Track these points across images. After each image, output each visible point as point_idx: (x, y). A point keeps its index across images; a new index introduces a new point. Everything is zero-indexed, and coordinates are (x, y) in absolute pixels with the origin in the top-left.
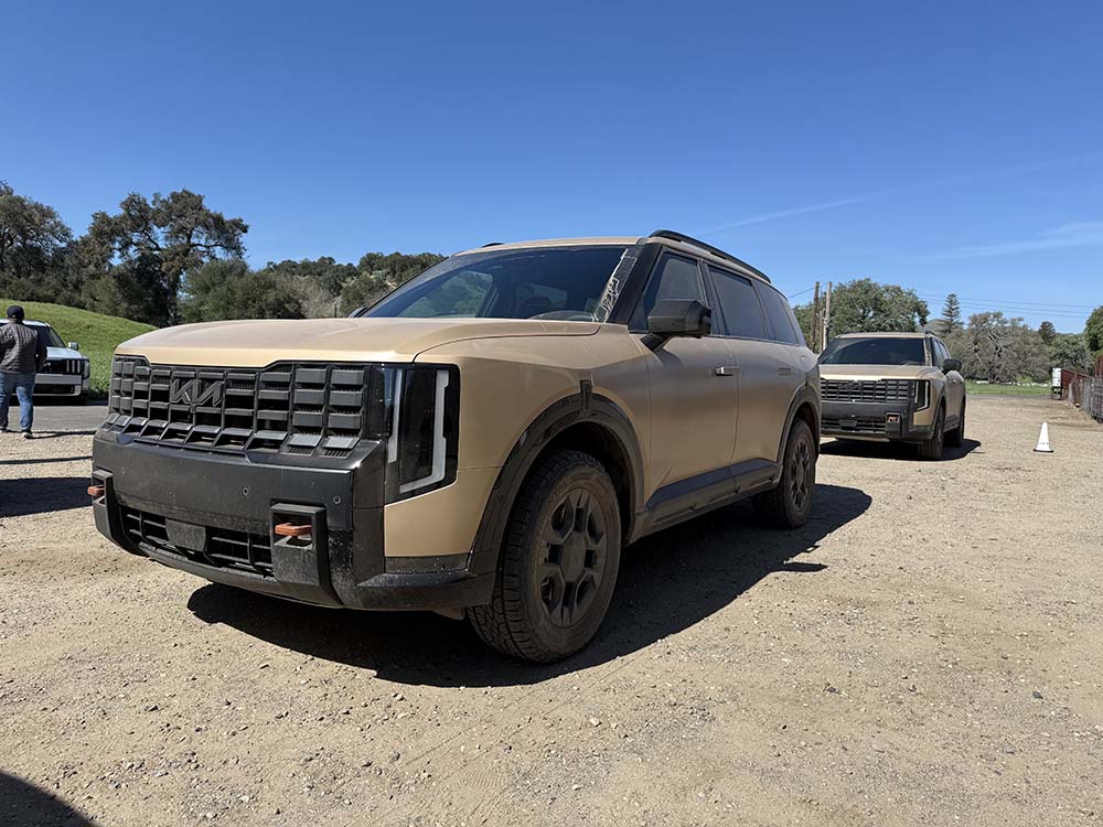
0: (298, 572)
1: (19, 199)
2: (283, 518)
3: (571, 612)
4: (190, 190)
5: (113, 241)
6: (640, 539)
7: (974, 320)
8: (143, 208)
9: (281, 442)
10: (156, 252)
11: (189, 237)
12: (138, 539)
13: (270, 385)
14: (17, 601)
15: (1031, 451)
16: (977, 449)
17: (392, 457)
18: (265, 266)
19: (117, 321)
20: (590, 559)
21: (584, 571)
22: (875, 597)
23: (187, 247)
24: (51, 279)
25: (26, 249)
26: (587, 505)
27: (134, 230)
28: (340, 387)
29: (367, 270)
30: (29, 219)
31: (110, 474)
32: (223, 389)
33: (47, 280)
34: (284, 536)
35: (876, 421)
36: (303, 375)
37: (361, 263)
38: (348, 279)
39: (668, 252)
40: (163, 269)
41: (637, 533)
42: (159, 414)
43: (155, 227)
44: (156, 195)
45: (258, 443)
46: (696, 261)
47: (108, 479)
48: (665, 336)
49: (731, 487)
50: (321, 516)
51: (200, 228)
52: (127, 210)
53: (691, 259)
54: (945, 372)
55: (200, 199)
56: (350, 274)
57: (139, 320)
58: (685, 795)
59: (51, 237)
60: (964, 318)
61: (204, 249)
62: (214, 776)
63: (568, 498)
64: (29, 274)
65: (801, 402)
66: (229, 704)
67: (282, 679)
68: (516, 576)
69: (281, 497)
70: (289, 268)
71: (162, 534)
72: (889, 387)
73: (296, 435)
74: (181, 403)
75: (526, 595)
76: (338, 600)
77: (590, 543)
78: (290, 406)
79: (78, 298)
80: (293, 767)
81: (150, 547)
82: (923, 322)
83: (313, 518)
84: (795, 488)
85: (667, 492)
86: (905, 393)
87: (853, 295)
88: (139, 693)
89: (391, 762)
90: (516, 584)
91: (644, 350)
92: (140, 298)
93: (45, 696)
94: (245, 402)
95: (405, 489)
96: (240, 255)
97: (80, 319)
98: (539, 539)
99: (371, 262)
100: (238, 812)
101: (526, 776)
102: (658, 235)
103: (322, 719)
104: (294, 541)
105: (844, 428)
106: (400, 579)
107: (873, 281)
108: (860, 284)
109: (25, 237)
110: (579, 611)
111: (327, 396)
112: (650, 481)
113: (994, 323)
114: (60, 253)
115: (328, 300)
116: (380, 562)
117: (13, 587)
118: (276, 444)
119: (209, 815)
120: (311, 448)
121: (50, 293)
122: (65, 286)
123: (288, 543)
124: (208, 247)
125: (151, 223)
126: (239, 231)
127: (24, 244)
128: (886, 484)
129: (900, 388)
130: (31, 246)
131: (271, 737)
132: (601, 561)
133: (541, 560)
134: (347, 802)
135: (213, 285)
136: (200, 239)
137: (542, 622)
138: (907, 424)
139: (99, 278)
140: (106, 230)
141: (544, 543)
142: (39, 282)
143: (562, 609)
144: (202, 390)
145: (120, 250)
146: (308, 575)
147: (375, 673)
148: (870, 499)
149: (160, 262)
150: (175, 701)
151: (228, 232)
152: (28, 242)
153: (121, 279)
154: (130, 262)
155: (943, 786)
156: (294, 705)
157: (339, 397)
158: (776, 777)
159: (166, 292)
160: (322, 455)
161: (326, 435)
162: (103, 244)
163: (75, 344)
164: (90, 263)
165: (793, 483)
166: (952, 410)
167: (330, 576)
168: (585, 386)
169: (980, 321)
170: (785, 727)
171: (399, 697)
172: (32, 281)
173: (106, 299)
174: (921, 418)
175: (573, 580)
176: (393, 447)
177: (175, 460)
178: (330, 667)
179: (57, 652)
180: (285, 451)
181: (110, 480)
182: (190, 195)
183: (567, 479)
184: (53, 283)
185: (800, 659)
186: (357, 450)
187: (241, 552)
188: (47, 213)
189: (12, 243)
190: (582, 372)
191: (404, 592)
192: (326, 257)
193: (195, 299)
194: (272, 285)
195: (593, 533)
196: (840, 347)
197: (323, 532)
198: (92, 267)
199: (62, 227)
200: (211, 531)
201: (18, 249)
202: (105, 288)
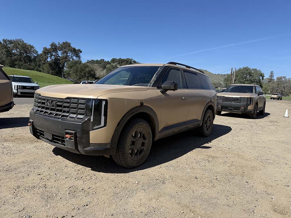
0: (70, 146)
1: (25, 43)
2: (67, 133)
3: (137, 157)
4: (67, 42)
5: (48, 55)
6: (158, 140)
7: (278, 78)
8: (56, 46)
9: (68, 116)
10: (59, 58)
11: (67, 54)
12: (39, 136)
13: (66, 102)
14: (14, 148)
15: (283, 117)
16: (268, 116)
17: (92, 120)
18: (87, 61)
19: (49, 75)
20: (143, 144)
21: (141, 147)
22: (218, 156)
23: (66, 56)
24: (33, 64)
25: (27, 56)
26: (142, 132)
27: (53, 52)
28: (80, 104)
29: (113, 63)
30: (28, 49)
31: (33, 121)
32: (56, 103)
33: (32, 64)
34: (67, 138)
35: (238, 108)
36: (73, 101)
37: (111, 61)
38: (108, 65)
39: (171, 68)
40: (61, 62)
41: (156, 138)
42: (43, 108)
43: (58, 51)
44: (59, 43)
45: (63, 116)
46: (180, 70)
47: (32, 122)
48: (166, 90)
49: (186, 127)
50: (75, 133)
51: (70, 52)
52: (52, 46)
53: (178, 69)
54: (258, 95)
55: (70, 44)
56: (108, 64)
57: (54, 75)
58: (151, 200)
59: (33, 53)
60: (275, 78)
61: (71, 57)
62: (49, 190)
63: (137, 130)
64: (27, 63)
65: (209, 105)
66: (56, 174)
67: (69, 169)
68: (122, 148)
69: (67, 129)
70: (93, 62)
71: (43, 135)
72: (242, 99)
73: (71, 114)
74: (47, 105)
75: (124, 153)
76: (80, 152)
77: (143, 140)
78: (70, 107)
79: (39, 69)
80: (66, 189)
81: (42, 138)
82: (263, 79)
83: (74, 134)
84: (206, 126)
85: (166, 128)
86: (246, 101)
87: (243, 71)
88: (37, 171)
89: (88, 189)
90: (122, 150)
91: (160, 94)
92: (55, 69)
93: (16, 170)
94: (61, 106)
95: (95, 128)
96: (80, 58)
97: (40, 75)
98: (128, 140)
99: (114, 60)
100: (52, 198)
101: (117, 194)
102: (169, 64)
103: (75, 179)
104: (70, 139)
105: (229, 110)
106: (93, 148)
107: (249, 67)
108: (245, 68)
109: (27, 53)
110: (140, 157)
111: (78, 106)
112: (161, 125)
113: (284, 79)
114: (35, 57)
115: (103, 71)
116: (88, 144)
117: (14, 145)
118: (67, 116)
119: (46, 198)
120: (74, 117)
121: (33, 68)
122: (36, 66)
123: (69, 139)
124: (72, 56)
125: (57, 50)
126: (79, 52)
127: (26, 55)
128: (237, 125)
129: (245, 99)
130: (28, 55)
131: (63, 182)
132: (146, 145)
133: (129, 145)
134: (76, 197)
135: (73, 66)
136: (70, 54)
137: (129, 159)
138: (246, 109)
139: (45, 64)
140: (46, 52)
141: (130, 140)
142: (30, 65)
143: (135, 156)
144: (52, 102)
145: (50, 57)
146: (73, 147)
147: (91, 169)
148: (231, 129)
149: (60, 60)
150: (44, 173)
151: (77, 52)
152: (27, 54)
153: (50, 64)
154: (52, 60)
155: (213, 202)
156: (70, 175)
157: (80, 106)
158: (174, 197)
159: (61, 68)
160: (76, 119)
161: (77, 115)
162: (45, 55)
163: (36, 82)
164: (42, 60)
165: (206, 125)
166: (260, 105)
167: (78, 147)
168: (142, 104)
169: (279, 79)
170: (181, 186)
171: (94, 175)
172: (28, 64)
173: (46, 69)
174: (250, 108)
175: (138, 149)
176: (92, 118)
177: (46, 119)
178: (80, 167)
179: (21, 161)
180: (68, 118)
181: (33, 122)
182: (67, 43)
183: (136, 125)
184: (33, 65)
185: (192, 170)
186: (84, 118)
187: (59, 140)
188: (32, 47)
189: (23, 54)
190: (141, 100)
191: (94, 151)
192: (102, 59)
193: (68, 70)
194: (88, 67)
195: (144, 138)
196: (231, 88)
197: (76, 137)
198: (43, 61)
199: (36, 51)
200: (53, 135)
201: (25, 56)
202: (46, 67)
